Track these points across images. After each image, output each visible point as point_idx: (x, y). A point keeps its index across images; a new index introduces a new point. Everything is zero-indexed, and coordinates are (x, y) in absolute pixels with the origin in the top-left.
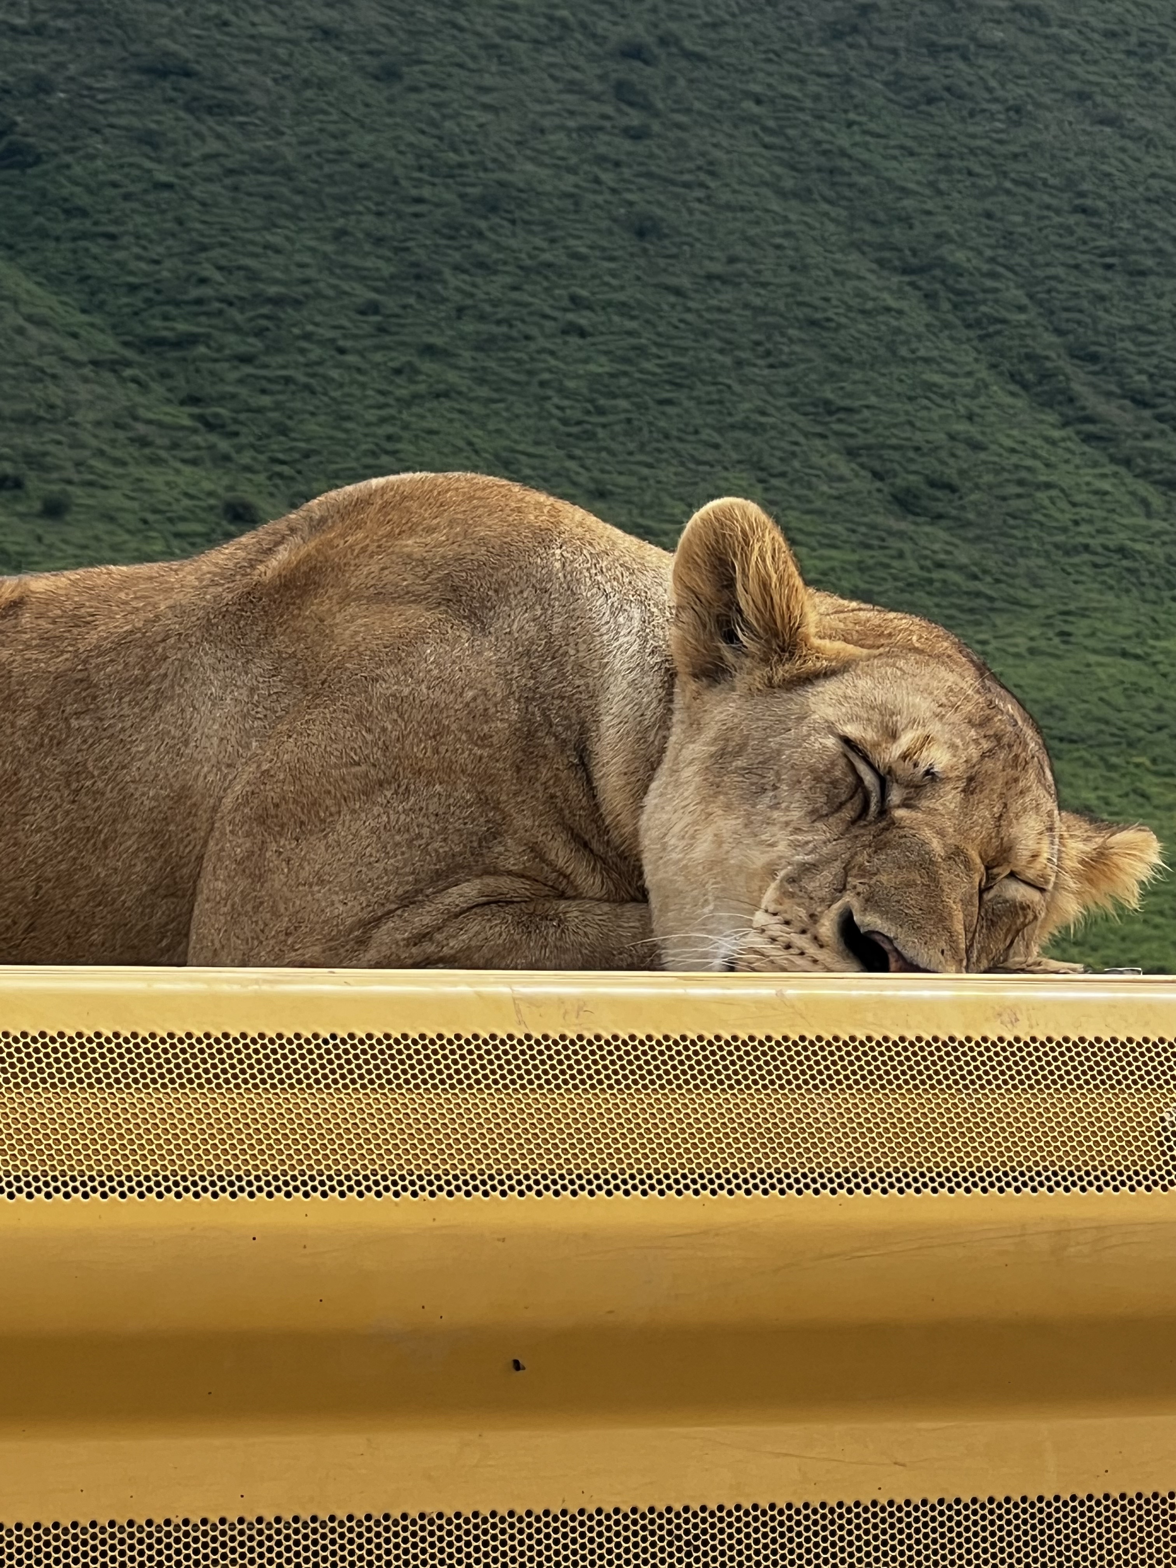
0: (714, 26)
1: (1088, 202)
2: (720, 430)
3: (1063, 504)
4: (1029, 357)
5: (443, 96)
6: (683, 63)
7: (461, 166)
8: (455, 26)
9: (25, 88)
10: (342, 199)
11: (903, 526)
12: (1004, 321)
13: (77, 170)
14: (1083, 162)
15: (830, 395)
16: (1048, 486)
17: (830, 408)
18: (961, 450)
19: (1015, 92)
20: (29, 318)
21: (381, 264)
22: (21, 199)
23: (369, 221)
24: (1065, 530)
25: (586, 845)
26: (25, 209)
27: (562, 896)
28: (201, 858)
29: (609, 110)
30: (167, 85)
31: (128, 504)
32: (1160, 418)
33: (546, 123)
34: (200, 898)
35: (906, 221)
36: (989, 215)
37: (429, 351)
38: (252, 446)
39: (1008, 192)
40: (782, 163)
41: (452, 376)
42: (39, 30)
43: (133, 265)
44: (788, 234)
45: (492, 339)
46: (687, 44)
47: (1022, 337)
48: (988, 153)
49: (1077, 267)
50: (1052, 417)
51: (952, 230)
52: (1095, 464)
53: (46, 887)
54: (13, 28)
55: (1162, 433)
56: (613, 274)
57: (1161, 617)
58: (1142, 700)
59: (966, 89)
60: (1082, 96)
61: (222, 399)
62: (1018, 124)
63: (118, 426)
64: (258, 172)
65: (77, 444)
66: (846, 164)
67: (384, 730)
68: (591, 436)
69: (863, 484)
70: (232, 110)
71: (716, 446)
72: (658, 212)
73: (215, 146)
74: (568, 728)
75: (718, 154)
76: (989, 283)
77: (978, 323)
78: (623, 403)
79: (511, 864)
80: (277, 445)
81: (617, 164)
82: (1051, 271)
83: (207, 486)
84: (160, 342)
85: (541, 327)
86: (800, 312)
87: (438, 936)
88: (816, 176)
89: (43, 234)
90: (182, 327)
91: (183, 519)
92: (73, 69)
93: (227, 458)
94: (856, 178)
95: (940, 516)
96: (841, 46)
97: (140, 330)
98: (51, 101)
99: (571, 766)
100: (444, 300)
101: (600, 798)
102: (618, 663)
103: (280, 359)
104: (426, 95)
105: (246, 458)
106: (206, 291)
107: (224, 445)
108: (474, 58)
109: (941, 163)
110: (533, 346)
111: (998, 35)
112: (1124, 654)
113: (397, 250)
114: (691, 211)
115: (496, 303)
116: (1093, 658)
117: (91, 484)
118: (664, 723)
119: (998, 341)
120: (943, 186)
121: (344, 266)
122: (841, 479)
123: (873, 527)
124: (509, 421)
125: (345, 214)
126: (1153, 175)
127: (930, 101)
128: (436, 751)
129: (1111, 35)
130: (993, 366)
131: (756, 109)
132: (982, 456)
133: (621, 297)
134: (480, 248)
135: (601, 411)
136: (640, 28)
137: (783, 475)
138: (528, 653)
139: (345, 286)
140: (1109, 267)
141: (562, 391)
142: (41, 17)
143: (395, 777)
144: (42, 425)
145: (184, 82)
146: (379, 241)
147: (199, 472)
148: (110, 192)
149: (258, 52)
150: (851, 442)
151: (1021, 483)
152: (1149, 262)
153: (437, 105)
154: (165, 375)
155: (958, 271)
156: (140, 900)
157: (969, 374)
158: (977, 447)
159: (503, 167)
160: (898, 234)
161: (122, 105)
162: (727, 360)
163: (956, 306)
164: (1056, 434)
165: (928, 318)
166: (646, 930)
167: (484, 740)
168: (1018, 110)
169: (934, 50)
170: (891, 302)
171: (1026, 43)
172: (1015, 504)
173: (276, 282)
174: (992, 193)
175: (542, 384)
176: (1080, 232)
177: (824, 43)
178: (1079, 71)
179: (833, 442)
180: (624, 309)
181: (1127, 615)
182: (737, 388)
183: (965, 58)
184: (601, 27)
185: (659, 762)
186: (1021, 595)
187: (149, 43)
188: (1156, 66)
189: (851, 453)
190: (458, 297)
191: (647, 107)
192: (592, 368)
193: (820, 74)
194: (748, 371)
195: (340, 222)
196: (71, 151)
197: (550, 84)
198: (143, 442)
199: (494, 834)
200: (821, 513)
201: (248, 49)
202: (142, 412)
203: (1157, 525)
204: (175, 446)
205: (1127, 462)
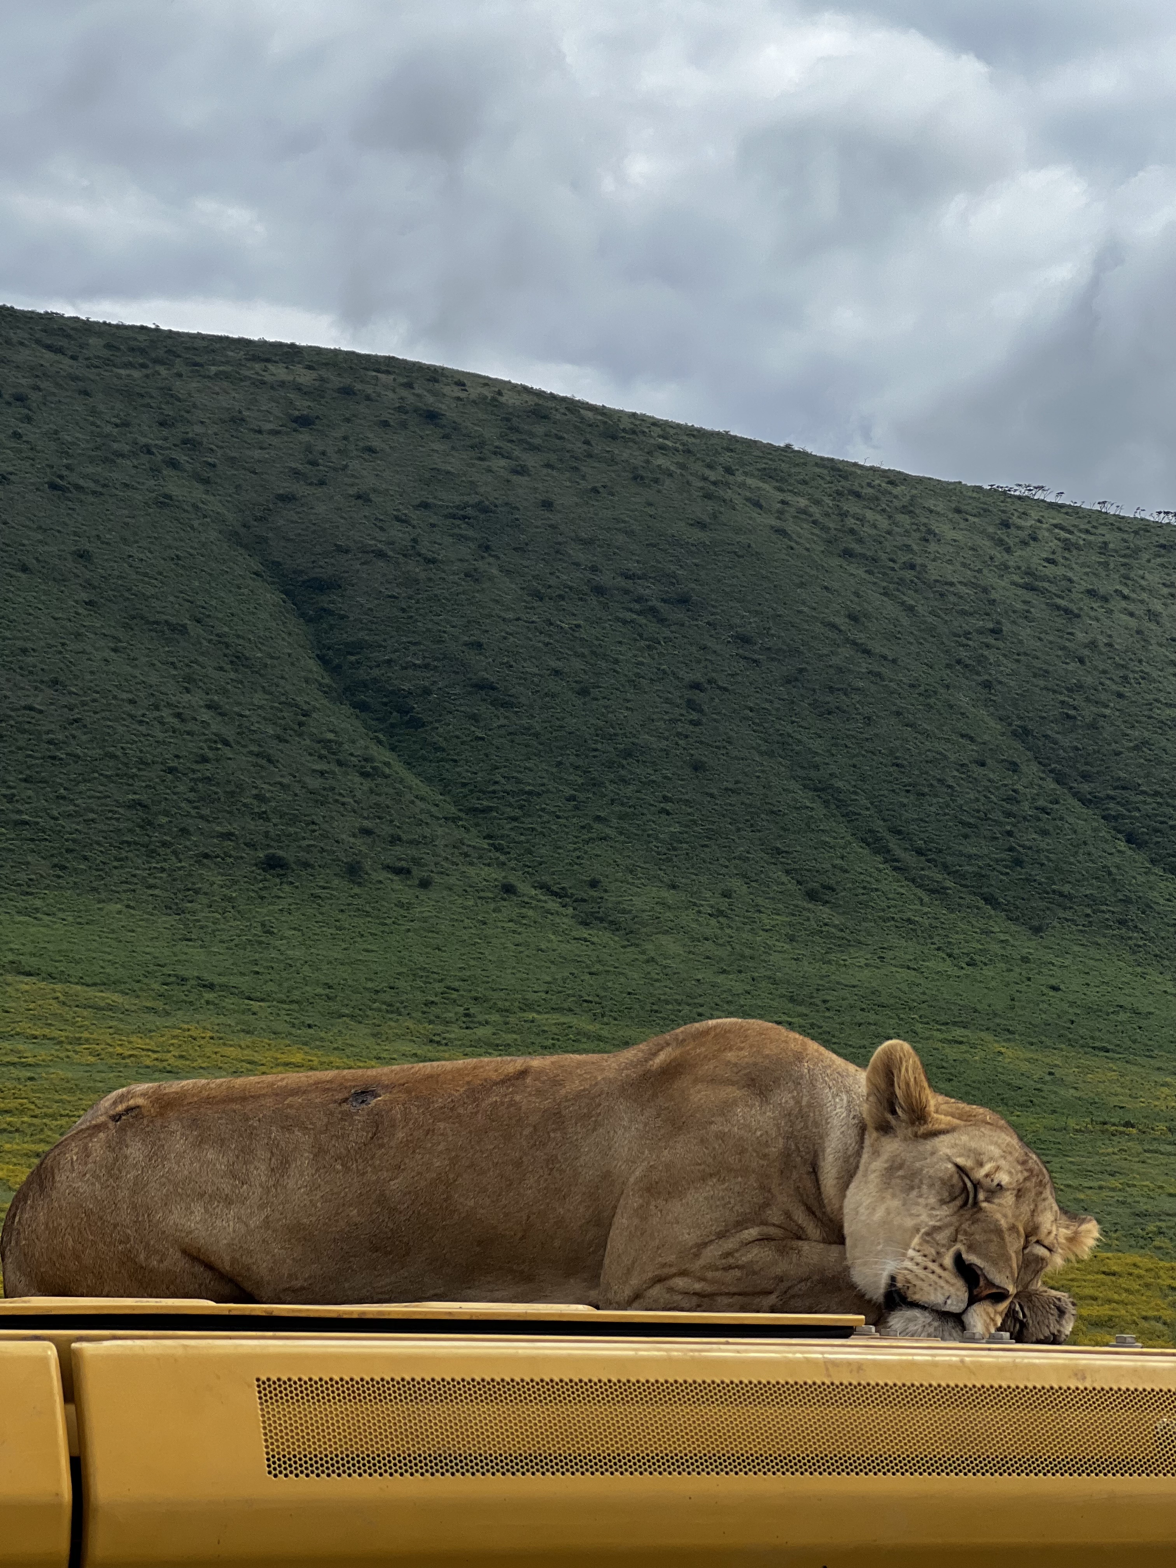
0: (732, 675)
1: (899, 761)
2: (729, 860)
3: (883, 898)
4: (870, 831)
5: (608, 703)
6: (718, 691)
7: (615, 735)
8: (615, 671)
9: (418, 691)
10: (561, 748)
11: (810, 906)
12: (859, 814)
13: (441, 730)
14: (898, 743)
15: (779, 845)
16: (877, 890)
17: (779, 852)
18: (837, 872)
19: (867, 710)
20: (417, 797)
21: (577, 778)
22: (414, 742)
23: (572, 758)
24: (883, 910)
25: (813, 1213)
26: (417, 747)
27: (799, 1238)
28: (615, 1207)
29: (684, 712)
30: (483, 693)
31: (458, 883)
32: (928, 861)
33: (655, 717)
34: (613, 1227)
35: (817, 767)
36: (854, 766)
37: (598, 819)
38: (516, 859)
39: (863, 756)
40: (761, 739)
41: (608, 831)
42: (426, 666)
43: (464, 774)
44: (763, 771)
45: (627, 814)
46: (720, 683)
47: (867, 822)
48: (853, 737)
49: (893, 791)
50: (879, 858)
51: (837, 772)
52: (898, 881)
53: (533, 1217)
54: (415, 665)
55: (930, 868)
56: (682, 786)
57: (926, 951)
58: (915, 989)
59: (845, 708)
60: (898, 714)
61: (502, 837)
62: (869, 725)
63: (454, 847)
64: (523, 734)
65: (435, 855)
66: (790, 740)
67: (714, 1148)
68: (670, 860)
69: (792, 886)
70: (512, 705)
71: (727, 867)
72: (704, 759)
73: (502, 721)
74: (808, 1153)
75: (731, 733)
76: (854, 797)
77: (847, 815)
78: (685, 846)
79: (775, 1220)
80: (527, 859)
81: (687, 737)
82: (882, 793)
83: (494, 876)
84: (476, 810)
85: (649, 810)
86: (767, 807)
87: (736, 1255)
88: (777, 745)
89: (424, 759)
90: (485, 803)
91: (483, 891)
92: (440, 684)
93: (504, 864)
94: (794, 747)
95: (827, 902)
96: (789, 686)
97: (466, 804)
98: (430, 698)
99: (809, 1173)
100: (605, 796)
101: (823, 1189)
102: (835, 1122)
103: (530, 820)
104: (601, 702)
105: (513, 864)
106: (497, 787)
107: (503, 858)
108: (623, 686)
109: (834, 741)
110: (644, 818)
111: (861, 684)
112: (909, 968)
113: (585, 772)
114: (719, 759)
115: (629, 798)
116: (894, 969)
117: (442, 873)
118: (859, 1154)
119: (856, 823)
120: (834, 752)
121: (561, 779)
122: (783, 883)
123: (796, 906)
124: (633, 852)
125: (562, 755)
126: (929, 750)
127: (830, 713)
128: (740, 1161)
129: (912, 686)
130: (853, 835)
131: (751, 714)
132: (847, 875)
133: (686, 797)
134: (623, 772)
135: (675, 849)
136: (699, 675)
137: (756, 881)
138: (789, 1114)
139: (561, 788)
140: (908, 791)
141: (657, 839)
142: (427, 661)
143: (719, 1172)
144: (420, 846)
145: (491, 692)
146: (577, 768)
147: (491, 869)
148: (455, 740)
149: (525, 679)
150: (788, 867)
151: (864, 888)
152: (926, 790)
153: (606, 707)
154: (477, 825)
155: (839, 791)
156: (581, 1227)
157: (843, 838)
158: (846, 871)
159: (634, 736)
160: (813, 774)
161: (462, 701)
162: (733, 828)
163: (838, 807)
164: (881, 866)
165: (824, 811)
166: (843, 1257)
167: (765, 1156)
168: (869, 718)
169: (831, 689)
170: (808, 804)
171: (873, 688)
172: (861, 897)
173: (529, 784)
174: (855, 756)
175: (649, 836)
176: (895, 775)
177: (782, 686)
178: (898, 701)
179: (779, 866)
180: (687, 802)
181: (911, 950)
182: (737, 840)
183: (845, 694)
184: (681, 674)
185: (855, 1173)
186: (862, 939)
187: (475, 674)
188: (932, 701)
189: (787, 872)
190: (612, 795)
191: (701, 711)
192: (672, 829)
193: (780, 699)
194: (743, 833)
195: (560, 758)
196: (439, 721)
197: (657, 699)
198: (466, 855)
199: (766, 1205)
200: (773, 899)
201: (521, 678)
202: (465, 841)
203: (926, 909)
204: (480, 857)
205: (913, 881)
